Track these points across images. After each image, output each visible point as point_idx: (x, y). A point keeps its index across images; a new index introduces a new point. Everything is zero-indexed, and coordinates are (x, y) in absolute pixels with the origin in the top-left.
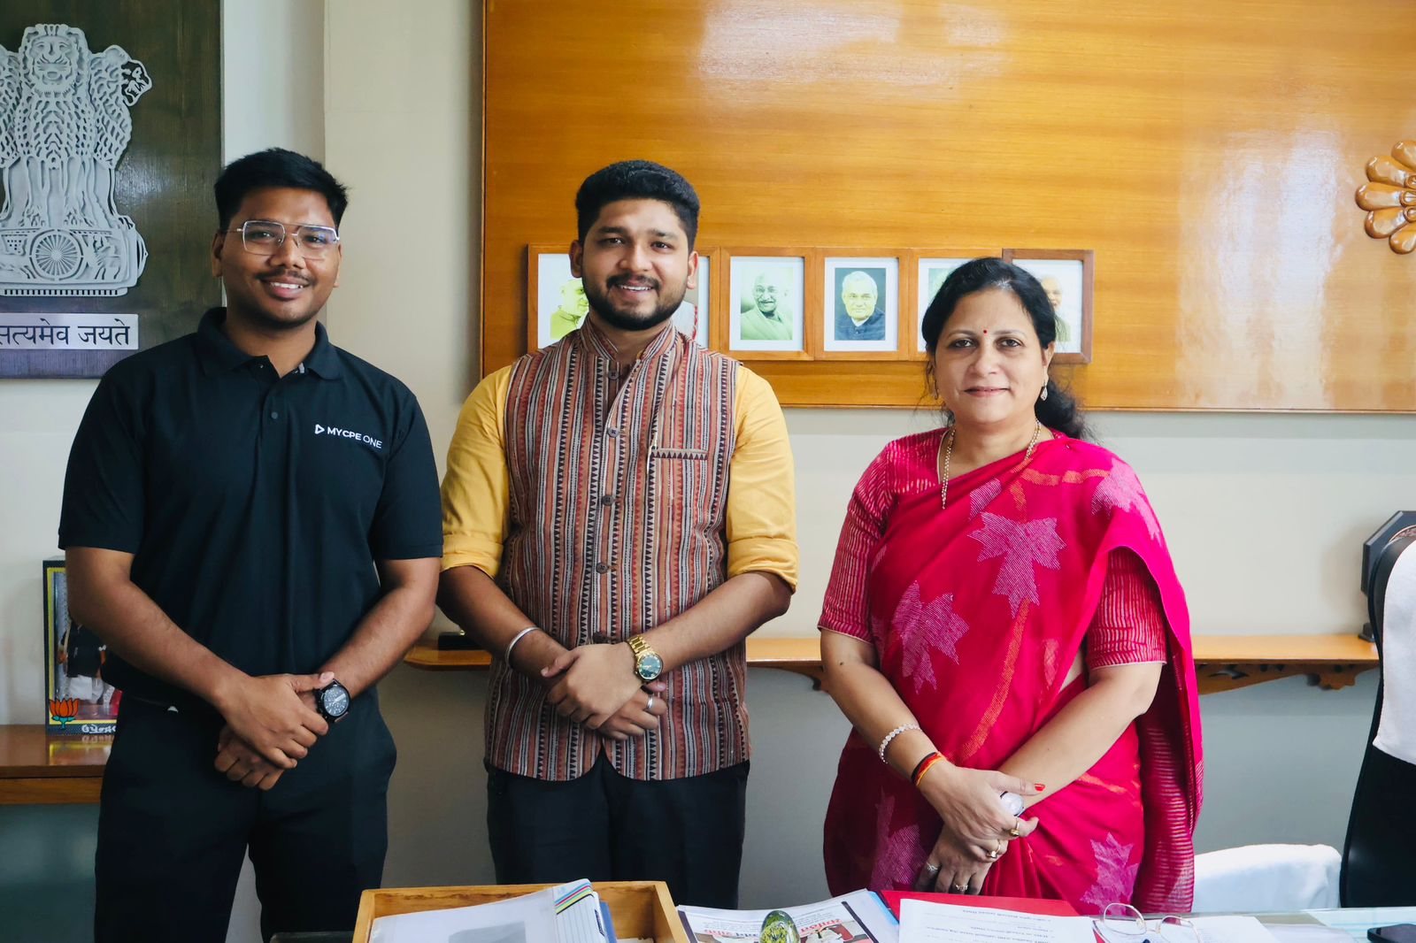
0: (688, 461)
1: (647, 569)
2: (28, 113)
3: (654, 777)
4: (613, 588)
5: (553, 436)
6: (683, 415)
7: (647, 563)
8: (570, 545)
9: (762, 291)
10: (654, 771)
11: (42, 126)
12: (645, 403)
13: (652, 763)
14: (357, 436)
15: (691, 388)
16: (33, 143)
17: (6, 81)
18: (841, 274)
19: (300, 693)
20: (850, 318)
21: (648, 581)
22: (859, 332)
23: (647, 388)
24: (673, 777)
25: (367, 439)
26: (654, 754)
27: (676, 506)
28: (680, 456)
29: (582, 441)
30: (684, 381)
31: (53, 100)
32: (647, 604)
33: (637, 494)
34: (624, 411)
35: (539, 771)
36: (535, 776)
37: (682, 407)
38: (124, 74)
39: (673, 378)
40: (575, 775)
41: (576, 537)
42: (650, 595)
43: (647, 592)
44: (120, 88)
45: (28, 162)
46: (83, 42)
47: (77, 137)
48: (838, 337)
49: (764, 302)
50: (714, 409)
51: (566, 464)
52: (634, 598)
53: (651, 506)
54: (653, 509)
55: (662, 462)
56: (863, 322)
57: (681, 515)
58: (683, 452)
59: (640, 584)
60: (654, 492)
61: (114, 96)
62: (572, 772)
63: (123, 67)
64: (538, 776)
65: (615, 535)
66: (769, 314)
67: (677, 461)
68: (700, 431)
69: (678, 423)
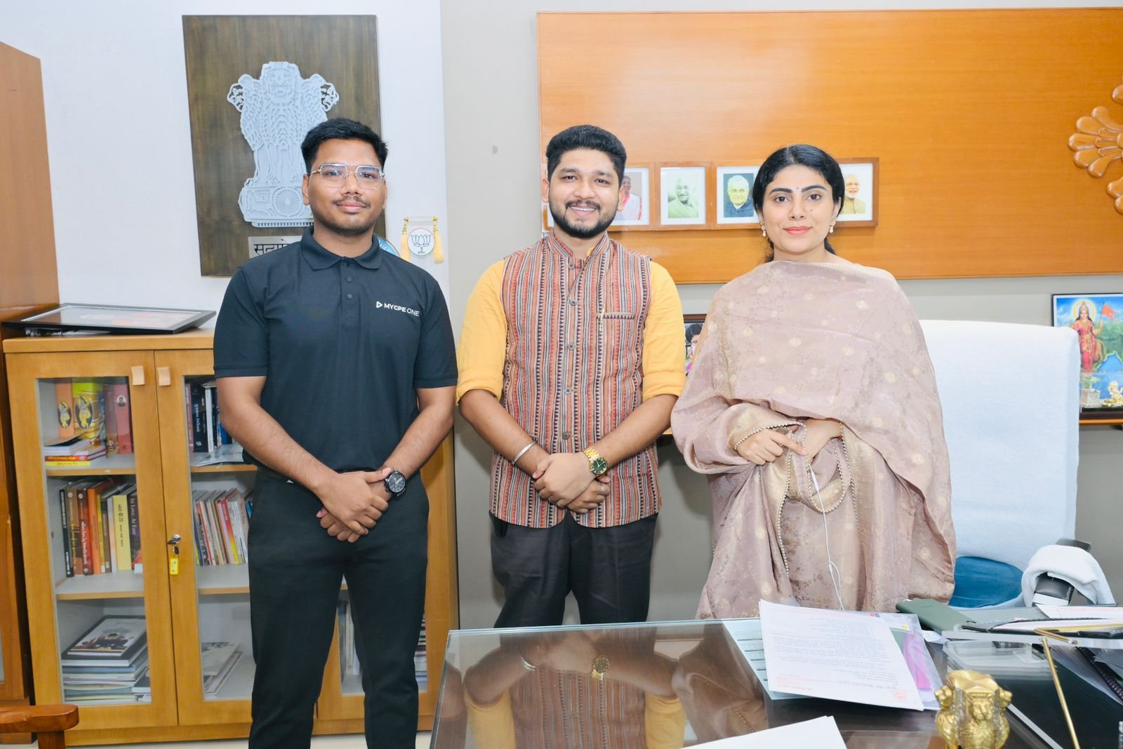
0: (624, 320)
1: (597, 391)
2: (267, 117)
3: (601, 525)
4: (575, 404)
5: (534, 306)
6: (618, 291)
7: (597, 387)
8: (546, 376)
9: (680, 188)
10: (600, 521)
11: (276, 124)
12: (592, 284)
13: (599, 516)
14: (403, 309)
15: (622, 273)
16: (271, 134)
17: (254, 97)
18: (727, 177)
19: (370, 483)
20: (732, 204)
21: (597, 399)
22: (738, 211)
23: (593, 275)
24: (612, 525)
25: (409, 311)
26: (600, 511)
27: (615, 350)
28: (618, 317)
29: (553, 309)
30: (617, 269)
31: (281, 108)
32: (597, 413)
33: (591, 343)
34: (579, 289)
35: (529, 522)
36: (526, 525)
37: (617, 285)
38: (322, 92)
39: (609, 267)
40: (552, 525)
41: (550, 371)
42: (599, 408)
43: (597, 406)
44: (321, 101)
45: (268, 146)
46: (297, 72)
47: (296, 130)
48: (726, 216)
49: (682, 195)
50: (638, 286)
51: (543, 323)
52: (589, 410)
53: (600, 350)
54: (601, 352)
55: (607, 322)
56: (741, 206)
57: (618, 355)
58: (620, 314)
59: (593, 401)
60: (602, 341)
61: (317, 105)
62: (550, 522)
63: (322, 87)
64: (528, 525)
65: (577, 370)
66: (685, 202)
67: (616, 320)
68: (630, 300)
69: (615, 296)
